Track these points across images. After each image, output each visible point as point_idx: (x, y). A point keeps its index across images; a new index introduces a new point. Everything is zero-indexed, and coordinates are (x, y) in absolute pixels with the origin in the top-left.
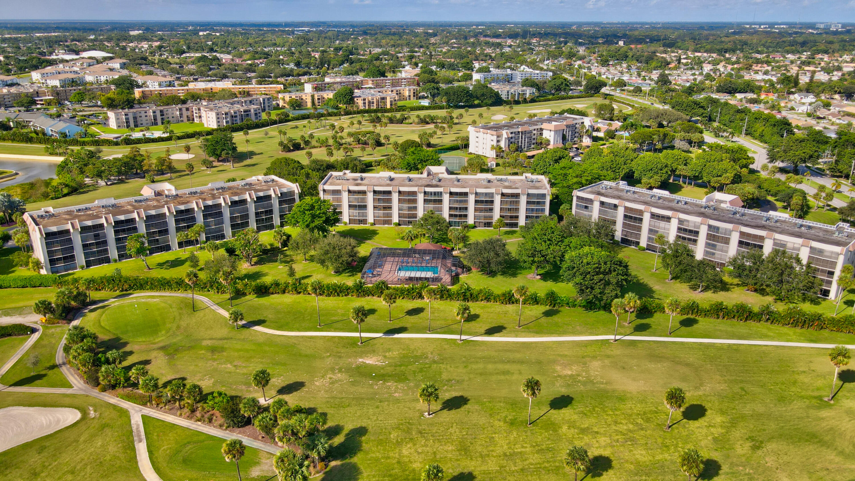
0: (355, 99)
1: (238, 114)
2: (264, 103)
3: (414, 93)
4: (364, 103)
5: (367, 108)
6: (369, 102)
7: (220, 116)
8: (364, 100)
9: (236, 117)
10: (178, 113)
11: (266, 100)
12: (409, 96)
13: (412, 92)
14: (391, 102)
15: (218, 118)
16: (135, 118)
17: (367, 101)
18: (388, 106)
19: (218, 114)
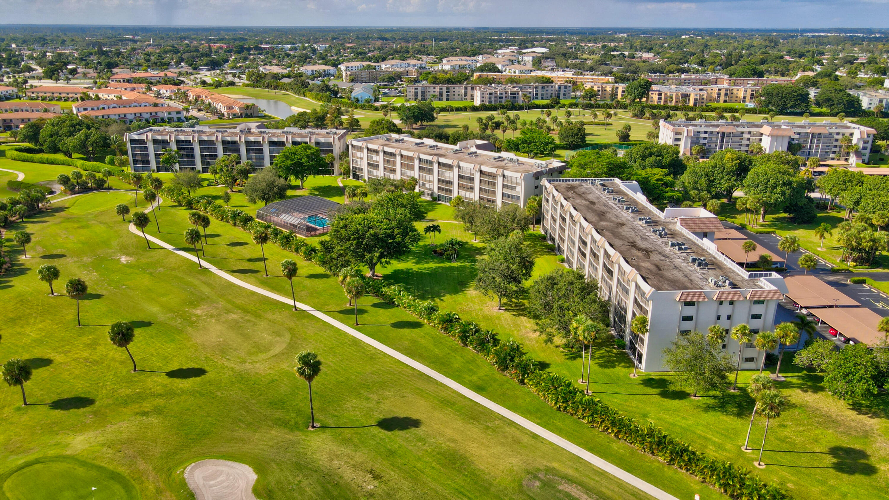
0: (650, 93)
1: (504, 95)
2: (559, 91)
3: (752, 94)
4: (660, 99)
5: (662, 103)
6: (666, 98)
7: (484, 96)
8: (660, 94)
9: (502, 98)
10: (463, 91)
11: (562, 88)
12: (744, 98)
13: (749, 92)
14: (696, 100)
15: (483, 97)
16: (423, 92)
17: (663, 97)
18: (691, 104)
19: (483, 94)
